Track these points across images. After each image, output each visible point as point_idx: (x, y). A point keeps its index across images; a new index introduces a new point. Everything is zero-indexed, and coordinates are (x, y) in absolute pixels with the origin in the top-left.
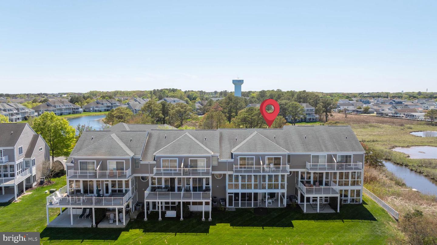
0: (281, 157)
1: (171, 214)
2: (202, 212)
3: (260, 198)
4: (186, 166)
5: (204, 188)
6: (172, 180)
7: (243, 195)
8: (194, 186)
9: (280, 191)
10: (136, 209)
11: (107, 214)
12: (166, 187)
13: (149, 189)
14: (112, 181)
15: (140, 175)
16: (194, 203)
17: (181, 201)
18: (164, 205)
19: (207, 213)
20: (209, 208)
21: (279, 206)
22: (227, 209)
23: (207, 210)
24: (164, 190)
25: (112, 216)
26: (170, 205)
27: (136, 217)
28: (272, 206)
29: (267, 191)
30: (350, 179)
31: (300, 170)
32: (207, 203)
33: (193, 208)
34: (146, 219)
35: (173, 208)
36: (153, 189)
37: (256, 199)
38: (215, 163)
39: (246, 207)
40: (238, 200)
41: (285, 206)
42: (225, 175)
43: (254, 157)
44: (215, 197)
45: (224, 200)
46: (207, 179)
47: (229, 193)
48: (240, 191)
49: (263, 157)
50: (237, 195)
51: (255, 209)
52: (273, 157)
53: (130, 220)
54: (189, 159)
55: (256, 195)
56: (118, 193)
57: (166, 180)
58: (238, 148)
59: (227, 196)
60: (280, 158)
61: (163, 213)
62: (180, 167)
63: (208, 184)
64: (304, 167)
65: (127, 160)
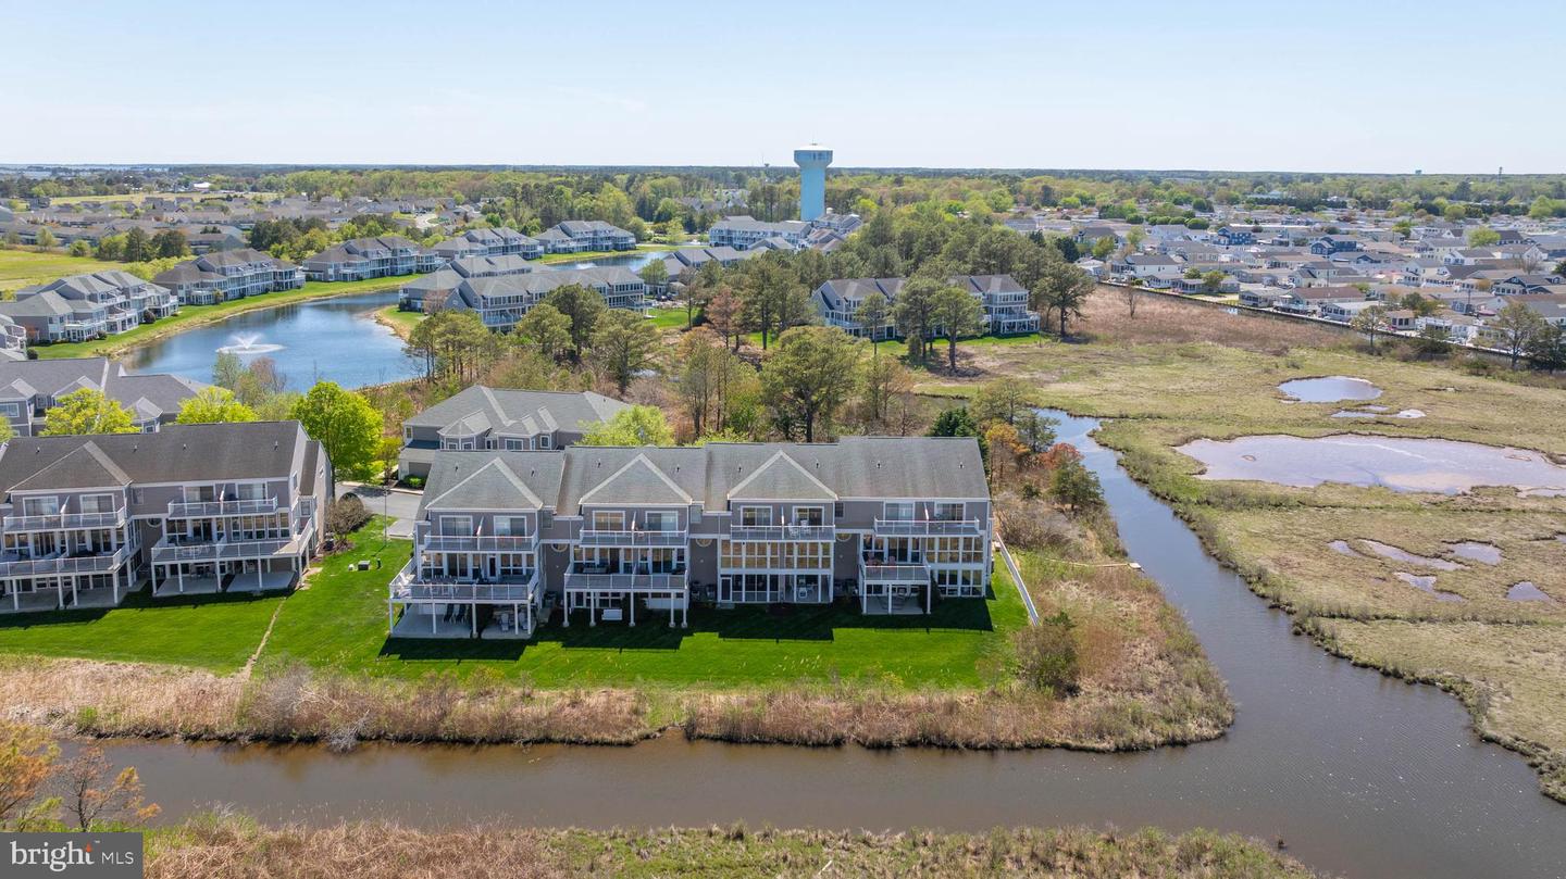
0: (823, 507)
1: (611, 614)
2: (669, 611)
3: (781, 584)
4: (640, 527)
5: (674, 567)
6: (615, 552)
7: (750, 578)
8: (655, 560)
9: (819, 572)
10: (544, 605)
11: (496, 613)
12: (603, 564)
13: (570, 568)
14: (503, 555)
15: (551, 542)
16: (655, 595)
17: (632, 591)
18: (598, 598)
19: (679, 613)
20: (684, 604)
21: (820, 601)
22: (718, 606)
23: (678, 607)
24: (598, 570)
25: (505, 617)
26: (610, 597)
27: (547, 620)
28: (806, 600)
29: (795, 572)
30: (961, 550)
31: (863, 533)
32: (680, 595)
33: (653, 604)
34: (566, 623)
35: (616, 604)
36: (579, 568)
37: (774, 585)
38: (696, 520)
39: (756, 602)
40: (740, 589)
41: (831, 600)
42: (715, 541)
43: (771, 507)
44: (697, 583)
45: (714, 587)
46: (681, 552)
47: (722, 576)
48: (744, 571)
49: (788, 506)
50: (738, 578)
51: (772, 606)
52: (808, 507)
53: (538, 624)
54: (647, 512)
55: (774, 579)
56: (513, 575)
57: (603, 551)
58: (741, 491)
59: (720, 579)
60: (820, 510)
61: (599, 613)
62: (628, 528)
63: (681, 558)
64: (870, 525)
65: (531, 516)
